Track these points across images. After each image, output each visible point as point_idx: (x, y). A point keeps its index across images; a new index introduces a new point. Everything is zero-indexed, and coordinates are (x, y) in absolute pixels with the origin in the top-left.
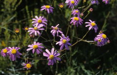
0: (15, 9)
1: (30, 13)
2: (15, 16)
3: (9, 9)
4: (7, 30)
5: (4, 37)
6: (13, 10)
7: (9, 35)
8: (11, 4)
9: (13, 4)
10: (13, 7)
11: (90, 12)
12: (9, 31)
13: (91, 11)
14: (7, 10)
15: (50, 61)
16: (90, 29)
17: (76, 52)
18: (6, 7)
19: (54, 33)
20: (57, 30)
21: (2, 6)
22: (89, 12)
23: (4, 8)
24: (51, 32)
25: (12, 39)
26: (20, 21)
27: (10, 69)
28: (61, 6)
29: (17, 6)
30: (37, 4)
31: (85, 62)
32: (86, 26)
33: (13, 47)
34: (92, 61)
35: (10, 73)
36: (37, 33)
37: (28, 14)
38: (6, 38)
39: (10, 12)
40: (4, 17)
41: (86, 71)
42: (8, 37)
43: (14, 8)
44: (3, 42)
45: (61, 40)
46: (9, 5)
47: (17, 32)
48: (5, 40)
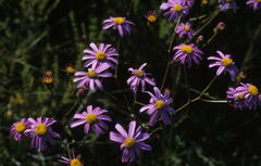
0: (46, 17)
1: (79, 27)
2: (45, 33)
3: (32, 18)
4: (27, 67)
5: (21, 83)
6: (40, 20)
7: (32, 79)
8: (36, 7)
9: (41, 7)
10: (41, 13)
11: (219, 30)
12: (30, 69)
13: (222, 28)
14: (28, 21)
15: (126, 152)
16: (219, 72)
17: (184, 117)
18: (26, 13)
19: (134, 83)
20: (142, 77)
21: (16, 12)
22: (215, 30)
23: (20, 16)
24: (129, 81)
25: (40, 88)
26: (57, 47)
27: (34, 156)
28: (152, 18)
29: (49, 11)
30: (94, 5)
31: (204, 139)
32: (211, 66)
33: (39, 119)
34: (219, 138)
35: (34, 164)
36: (95, 85)
37: (75, 30)
38: (25, 85)
39: (33, 25)
40: (21, 37)
41: (206, 159)
42: (29, 82)
43: (43, 16)
44: (18, 95)
45: (152, 100)
46: (30, 10)
47: (48, 81)
48: (22, 89)
